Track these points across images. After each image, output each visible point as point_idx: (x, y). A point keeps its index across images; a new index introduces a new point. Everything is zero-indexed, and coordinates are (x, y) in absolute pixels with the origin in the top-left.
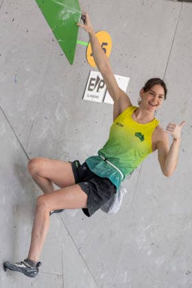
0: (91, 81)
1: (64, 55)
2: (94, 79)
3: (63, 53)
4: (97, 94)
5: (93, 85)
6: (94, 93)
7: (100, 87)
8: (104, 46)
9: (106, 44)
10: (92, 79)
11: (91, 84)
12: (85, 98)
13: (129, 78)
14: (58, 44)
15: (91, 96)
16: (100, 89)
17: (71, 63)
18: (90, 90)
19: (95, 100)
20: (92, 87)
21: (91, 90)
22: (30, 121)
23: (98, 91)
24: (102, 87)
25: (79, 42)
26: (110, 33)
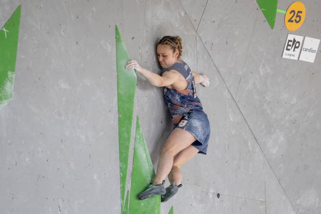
0: (288, 43)
1: (266, 22)
2: (291, 41)
3: (266, 20)
4: (294, 53)
5: (290, 45)
6: (291, 52)
7: (295, 47)
8: (299, 14)
9: (301, 12)
10: (289, 41)
11: (288, 45)
12: (284, 56)
13: (319, 40)
14: (261, 13)
15: (289, 55)
16: (296, 49)
17: (272, 28)
18: (287, 49)
19: (292, 58)
20: (289, 48)
21: (289, 50)
22: (239, 76)
23: (294, 51)
24: (298, 47)
25: (278, 11)
26: (304, 3)
